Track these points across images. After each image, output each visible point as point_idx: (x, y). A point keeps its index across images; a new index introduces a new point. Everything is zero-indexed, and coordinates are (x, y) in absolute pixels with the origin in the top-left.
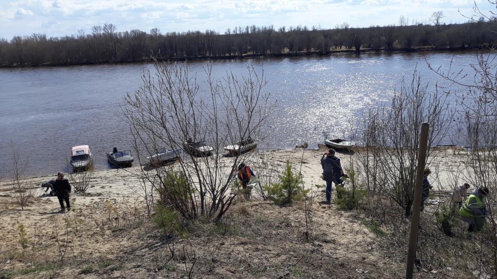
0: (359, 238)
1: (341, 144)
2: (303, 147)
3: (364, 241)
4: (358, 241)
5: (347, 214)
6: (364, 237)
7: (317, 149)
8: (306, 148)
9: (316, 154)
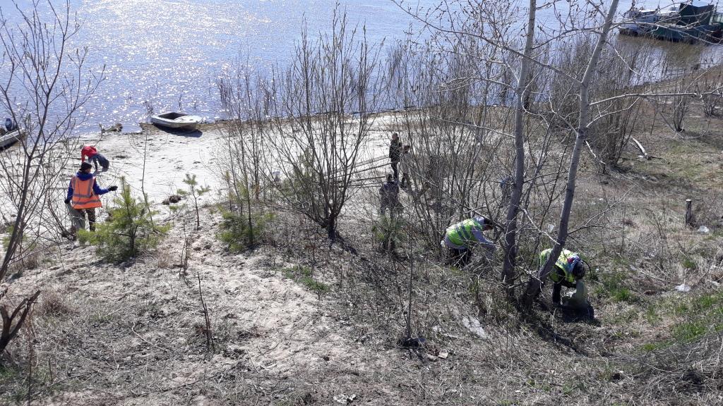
0: (293, 308)
1: (178, 120)
2: (115, 130)
3: (304, 314)
4: (294, 315)
5: (250, 261)
6: (299, 305)
7: (139, 132)
8: (120, 131)
9: (139, 141)
